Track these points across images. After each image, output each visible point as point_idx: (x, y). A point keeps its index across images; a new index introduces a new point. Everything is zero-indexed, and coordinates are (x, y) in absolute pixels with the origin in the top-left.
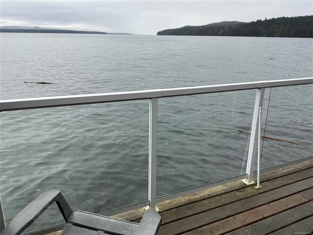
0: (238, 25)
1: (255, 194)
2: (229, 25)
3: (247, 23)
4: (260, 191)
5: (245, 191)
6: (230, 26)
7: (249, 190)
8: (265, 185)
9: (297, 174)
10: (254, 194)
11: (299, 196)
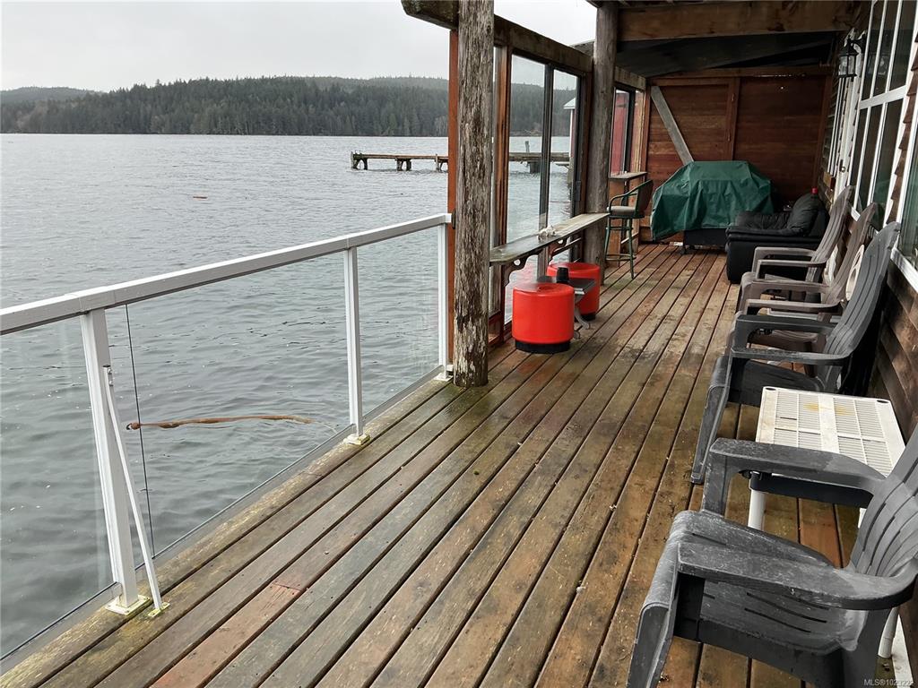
0: (78, 99)
1: (151, 636)
2: (46, 100)
3: (106, 94)
4: (168, 620)
5: (119, 639)
6: (49, 101)
7: (129, 633)
8: (181, 594)
9: (269, 525)
10: (147, 638)
11: (275, 588)
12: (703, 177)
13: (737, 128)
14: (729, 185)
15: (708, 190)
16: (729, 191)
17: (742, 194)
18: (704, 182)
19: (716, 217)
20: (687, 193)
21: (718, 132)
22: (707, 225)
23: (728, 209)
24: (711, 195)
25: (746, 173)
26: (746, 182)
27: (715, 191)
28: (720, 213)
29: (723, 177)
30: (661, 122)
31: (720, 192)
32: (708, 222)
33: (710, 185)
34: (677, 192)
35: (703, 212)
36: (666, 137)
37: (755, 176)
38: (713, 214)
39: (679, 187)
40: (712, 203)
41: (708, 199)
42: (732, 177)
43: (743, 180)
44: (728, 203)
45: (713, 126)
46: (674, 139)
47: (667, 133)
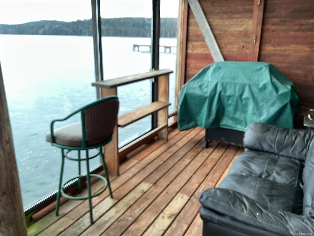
12: (222, 78)
13: (262, 31)
14: (247, 89)
15: (225, 92)
16: (246, 94)
17: (259, 99)
18: (222, 84)
19: (234, 119)
20: (206, 92)
21: (246, 34)
22: (225, 125)
23: (245, 112)
24: (229, 97)
25: (265, 77)
26: (265, 87)
27: (232, 93)
28: (238, 115)
29: (242, 79)
30: (196, 24)
31: (237, 94)
32: (227, 123)
33: (228, 87)
34: (198, 92)
35: (221, 112)
36: (200, 38)
37: (275, 80)
38: (231, 115)
39: (201, 86)
40: (230, 105)
41: (226, 100)
42: (250, 80)
43: (261, 84)
44: (245, 106)
45: (241, 29)
46: (207, 40)
47: (201, 35)
